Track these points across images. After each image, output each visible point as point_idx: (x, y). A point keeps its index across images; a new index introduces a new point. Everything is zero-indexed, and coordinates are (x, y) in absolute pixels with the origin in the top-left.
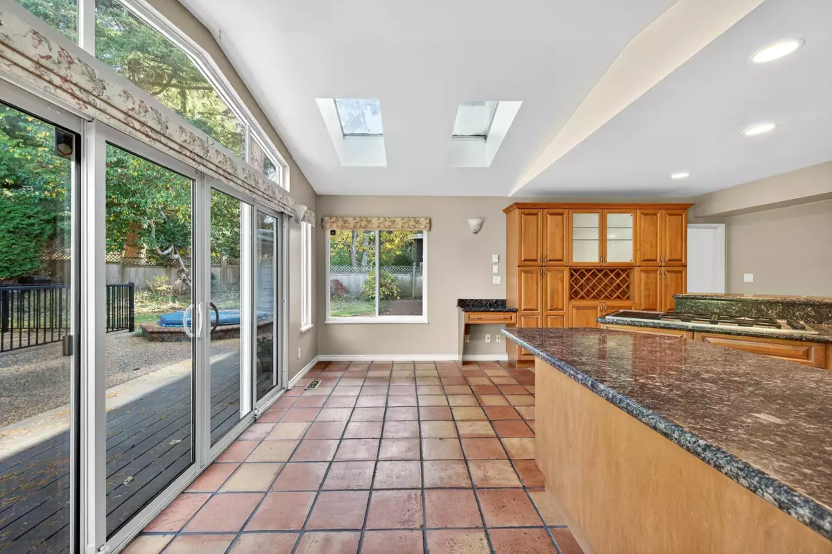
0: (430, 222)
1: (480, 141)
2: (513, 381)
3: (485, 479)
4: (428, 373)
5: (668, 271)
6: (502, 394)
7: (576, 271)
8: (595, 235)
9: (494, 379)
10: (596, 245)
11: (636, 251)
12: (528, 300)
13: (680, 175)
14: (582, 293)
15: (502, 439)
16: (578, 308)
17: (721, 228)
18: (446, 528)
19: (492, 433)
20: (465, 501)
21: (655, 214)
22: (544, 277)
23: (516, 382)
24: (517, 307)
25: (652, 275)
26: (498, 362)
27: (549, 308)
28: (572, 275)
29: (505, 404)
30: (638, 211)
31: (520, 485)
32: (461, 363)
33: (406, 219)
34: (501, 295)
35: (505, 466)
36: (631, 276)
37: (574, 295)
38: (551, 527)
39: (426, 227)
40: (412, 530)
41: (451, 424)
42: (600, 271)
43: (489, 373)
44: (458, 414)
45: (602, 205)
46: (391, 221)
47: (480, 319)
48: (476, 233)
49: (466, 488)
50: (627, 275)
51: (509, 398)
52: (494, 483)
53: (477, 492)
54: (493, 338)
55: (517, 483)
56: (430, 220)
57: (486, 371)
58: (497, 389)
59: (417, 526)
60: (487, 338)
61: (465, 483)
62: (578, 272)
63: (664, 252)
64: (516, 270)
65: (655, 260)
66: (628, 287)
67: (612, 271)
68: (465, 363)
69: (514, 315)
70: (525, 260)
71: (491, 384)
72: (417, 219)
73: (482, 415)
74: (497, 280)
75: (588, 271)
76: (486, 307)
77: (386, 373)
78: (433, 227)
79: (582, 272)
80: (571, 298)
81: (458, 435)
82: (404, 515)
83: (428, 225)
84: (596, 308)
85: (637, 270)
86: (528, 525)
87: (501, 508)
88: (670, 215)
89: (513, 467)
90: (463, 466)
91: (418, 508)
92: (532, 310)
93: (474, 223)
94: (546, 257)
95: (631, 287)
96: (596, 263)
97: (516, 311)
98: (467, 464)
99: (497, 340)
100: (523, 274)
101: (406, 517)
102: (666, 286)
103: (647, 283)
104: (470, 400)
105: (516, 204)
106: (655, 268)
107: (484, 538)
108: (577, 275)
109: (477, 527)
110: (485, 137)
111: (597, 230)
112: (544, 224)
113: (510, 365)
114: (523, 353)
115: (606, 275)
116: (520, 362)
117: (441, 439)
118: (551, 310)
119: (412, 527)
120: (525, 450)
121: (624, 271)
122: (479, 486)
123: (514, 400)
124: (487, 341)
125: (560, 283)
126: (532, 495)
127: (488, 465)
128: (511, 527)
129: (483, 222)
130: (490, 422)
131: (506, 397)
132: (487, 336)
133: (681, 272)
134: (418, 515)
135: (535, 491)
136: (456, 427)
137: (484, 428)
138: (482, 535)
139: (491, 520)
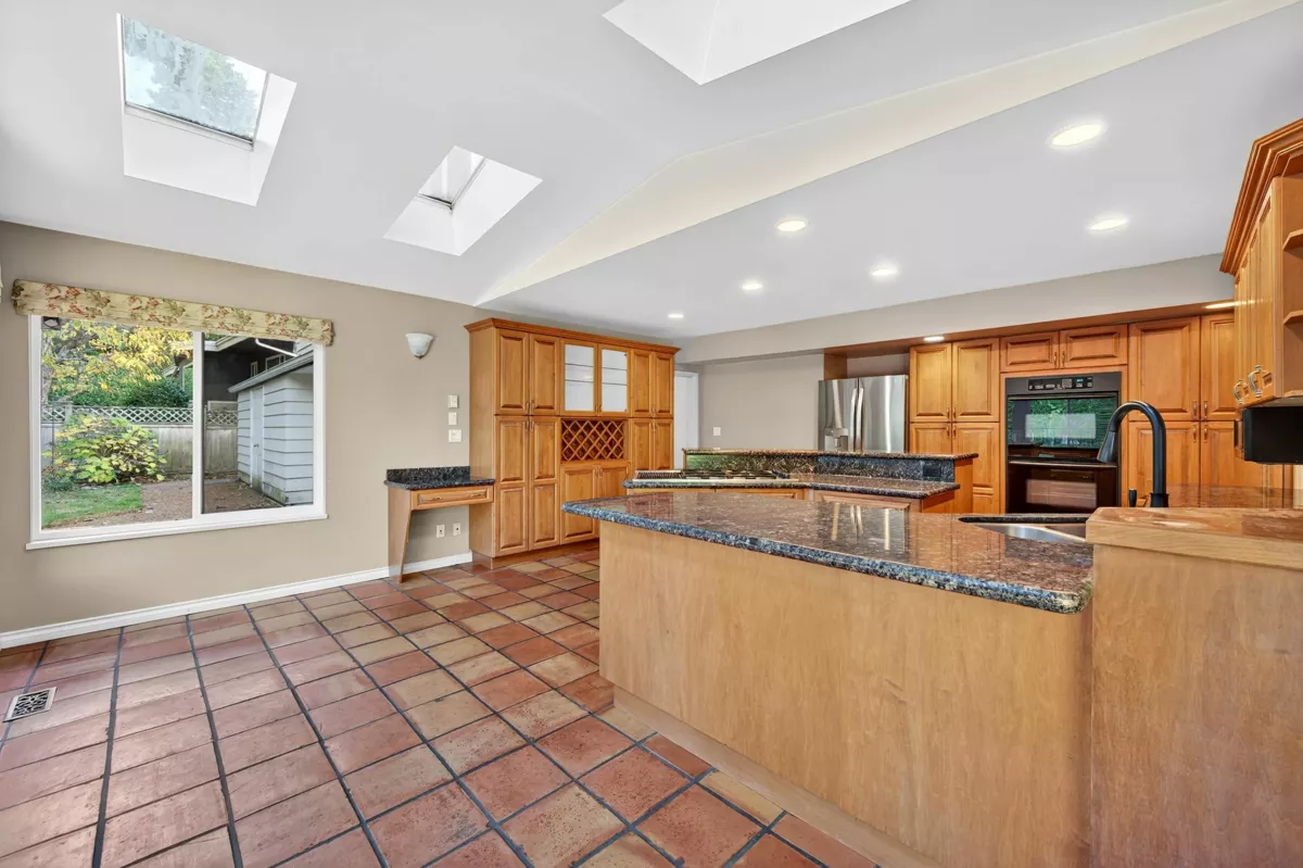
0: (332, 330)
1: (442, 209)
2: (499, 589)
3: (539, 723)
4: (343, 609)
5: (660, 424)
6: (491, 610)
7: (569, 422)
8: (589, 376)
9: (467, 593)
10: (590, 389)
11: (629, 398)
12: (509, 466)
13: (676, 316)
14: (575, 453)
15: (531, 668)
16: (571, 473)
17: (695, 377)
18: (525, 808)
19: (510, 664)
20: (530, 765)
21: (647, 356)
22: (531, 430)
23: (505, 590)
24: (493, 476)
25: (644, 428)
26: (456, 566)
27: (537, 474)
28: (564, 429)
29: (504, 622)
30: (632, 351)
31: (585, 713)
32: (399, 579)
33: (278, 317)
34: (462, 461)
35: (553, 699)
36: (625, 427)
37: (567, 455)
38: (641, 741)
39: (323, 337)
40: (476, 838)
41: (440, 672)
42: (594, 423)
43: (456, 584)
44: (443, 656)
45: (597, 339)
46: (241, 317)
47: (434, 500)
48: (421, 357)
49: (521, 748)
50: (621, 428)
51: (507, 612)
52: (552, 724)
53: (537, 745)
54: (449, 530)
55: (579, 713)
56: (332, 324)
57: (447, 584)
58: (480, 606)
59: (484, 828)
60: (440, 531)
61: (514, 741)
62: (572, 424)
63: (654, 404)
64: (491, 420)
65: (647, 411)
66: (622, 443)
67: (606, 423)
68: (406, 578)
69: (489, 489)
70: (505, 406)
71: (467, 601)
72: (304, 320)
73: (482, 647)
74: (457, 436)
75: (582, 422)
76: (439, 480)
77: (245, 630)
78: (336, 339)
79: (575, 425)
80: (563, 459)
81: (462, 684)
82: (451, 826)
83: (328, 335)
84: (591, 471)
85: (631, 421)
86: (619, 751)
87: (580, 748)
88: (660, 359)
89: (563, 695)
90: (497, 722)
91: (467, 807)
92: (515, 479)
93: (417, 341)
94: (533, 401)
95: (625, 442)
96: (589, 412)
97: (491, 483)
98: (501, 718)
99: (455, 533)
100: (502, 427)
101: (456, 827)
102: (657, 442)
103: (640, 438)
104: (449, 632)
105: (494, 320)
106: (645, 420)
107: (581, 792)
108: (569, 428)
109: (564, 785)
110: (450, 204)
111: (592, 370)
112: (530, 355)
113: (477, 567)
114: (502, 545)
115: (600, 428)
116: (497, 559)
117: (437, 700)
118: (538, 478)
119: (474, 834)
120: (565, 670)
121: (618, 422)
122: (536, 737)
123: (516, 613)
124: (438, 535)
125: (549, 440)
126: (605, 717)
127: (533, 706)
128: (603, 764)
129: (432, 342)
130: (499, 651)
131: (503, 612)
132: (439, 528)
133: (669, 425)
134: (475, 814)
135: (604, 712)
136: (452, 675)
137: (495, 663)
138: (577, 789)
139: (576, 768)
